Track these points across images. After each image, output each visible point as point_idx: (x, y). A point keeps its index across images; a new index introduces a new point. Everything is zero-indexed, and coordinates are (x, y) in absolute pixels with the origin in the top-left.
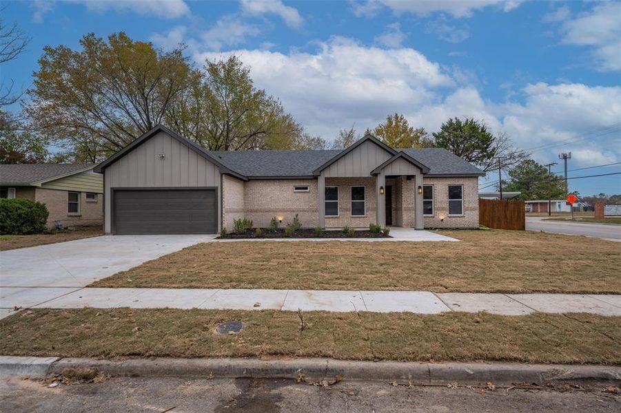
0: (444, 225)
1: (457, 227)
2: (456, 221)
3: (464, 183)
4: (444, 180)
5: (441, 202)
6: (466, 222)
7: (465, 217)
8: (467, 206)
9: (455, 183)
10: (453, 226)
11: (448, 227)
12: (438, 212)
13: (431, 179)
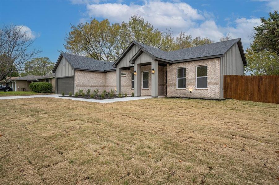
0: (193, 96)
1: (201, 97)
2: (201, 93)
3: (208, 64)
4: (193, 63)
5: (191, 79)
6: (208, 94)
7: (208, 90)
8: (210, 82)
9: (201, 65)
10: (199, 96)
11: (195, 96)
12: (188, 86)
13: (185, 63)
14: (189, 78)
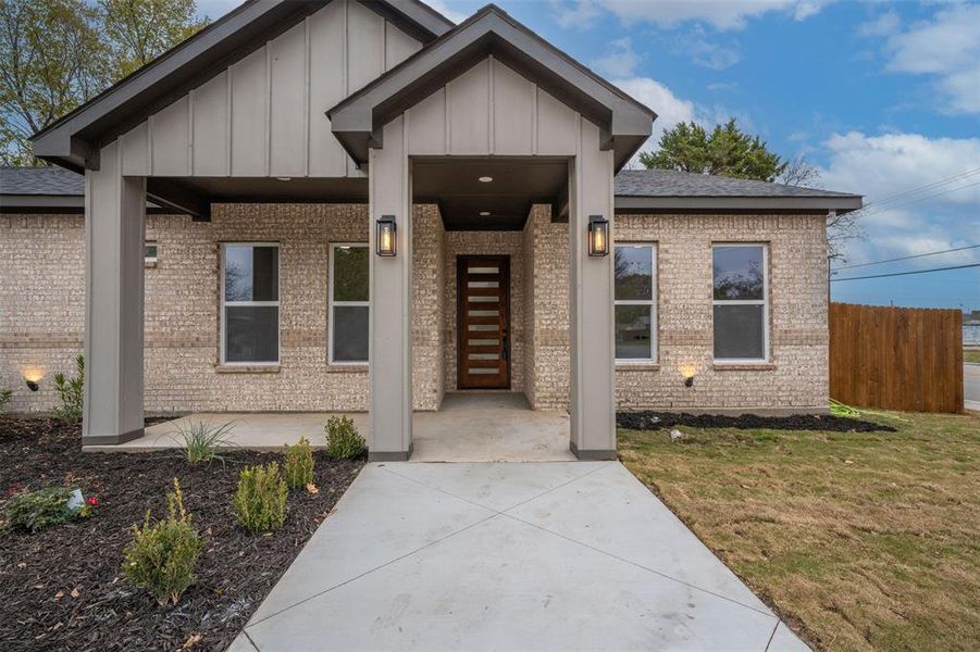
0: (699, 405)
1: (745, 407)
2: (744, 384)
3: (772, 237)
4: (697, 223)
5: (686, 311)
6: (779, 389)
7: (775, 368)
8: (785, 327)
9: (739, 237)
10: (733, 407)
11: (713, 407)
12: (674, 350)
13: (650, 219)
14: (680, 303)
